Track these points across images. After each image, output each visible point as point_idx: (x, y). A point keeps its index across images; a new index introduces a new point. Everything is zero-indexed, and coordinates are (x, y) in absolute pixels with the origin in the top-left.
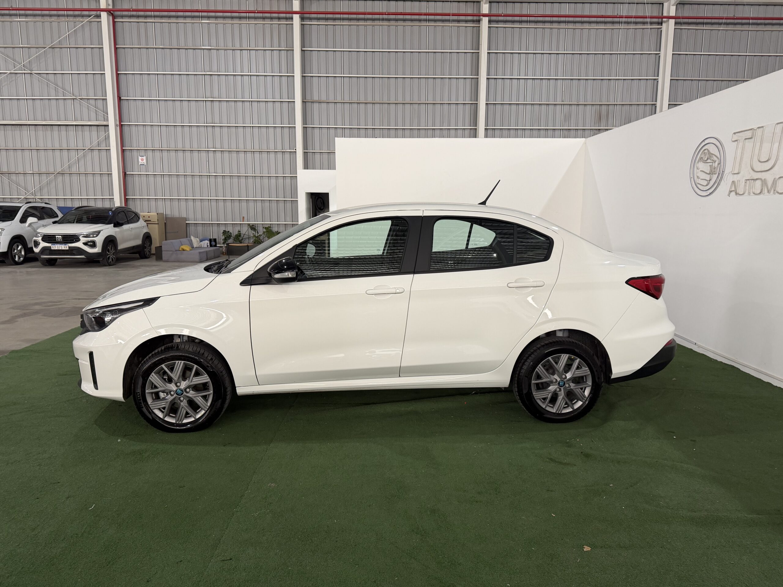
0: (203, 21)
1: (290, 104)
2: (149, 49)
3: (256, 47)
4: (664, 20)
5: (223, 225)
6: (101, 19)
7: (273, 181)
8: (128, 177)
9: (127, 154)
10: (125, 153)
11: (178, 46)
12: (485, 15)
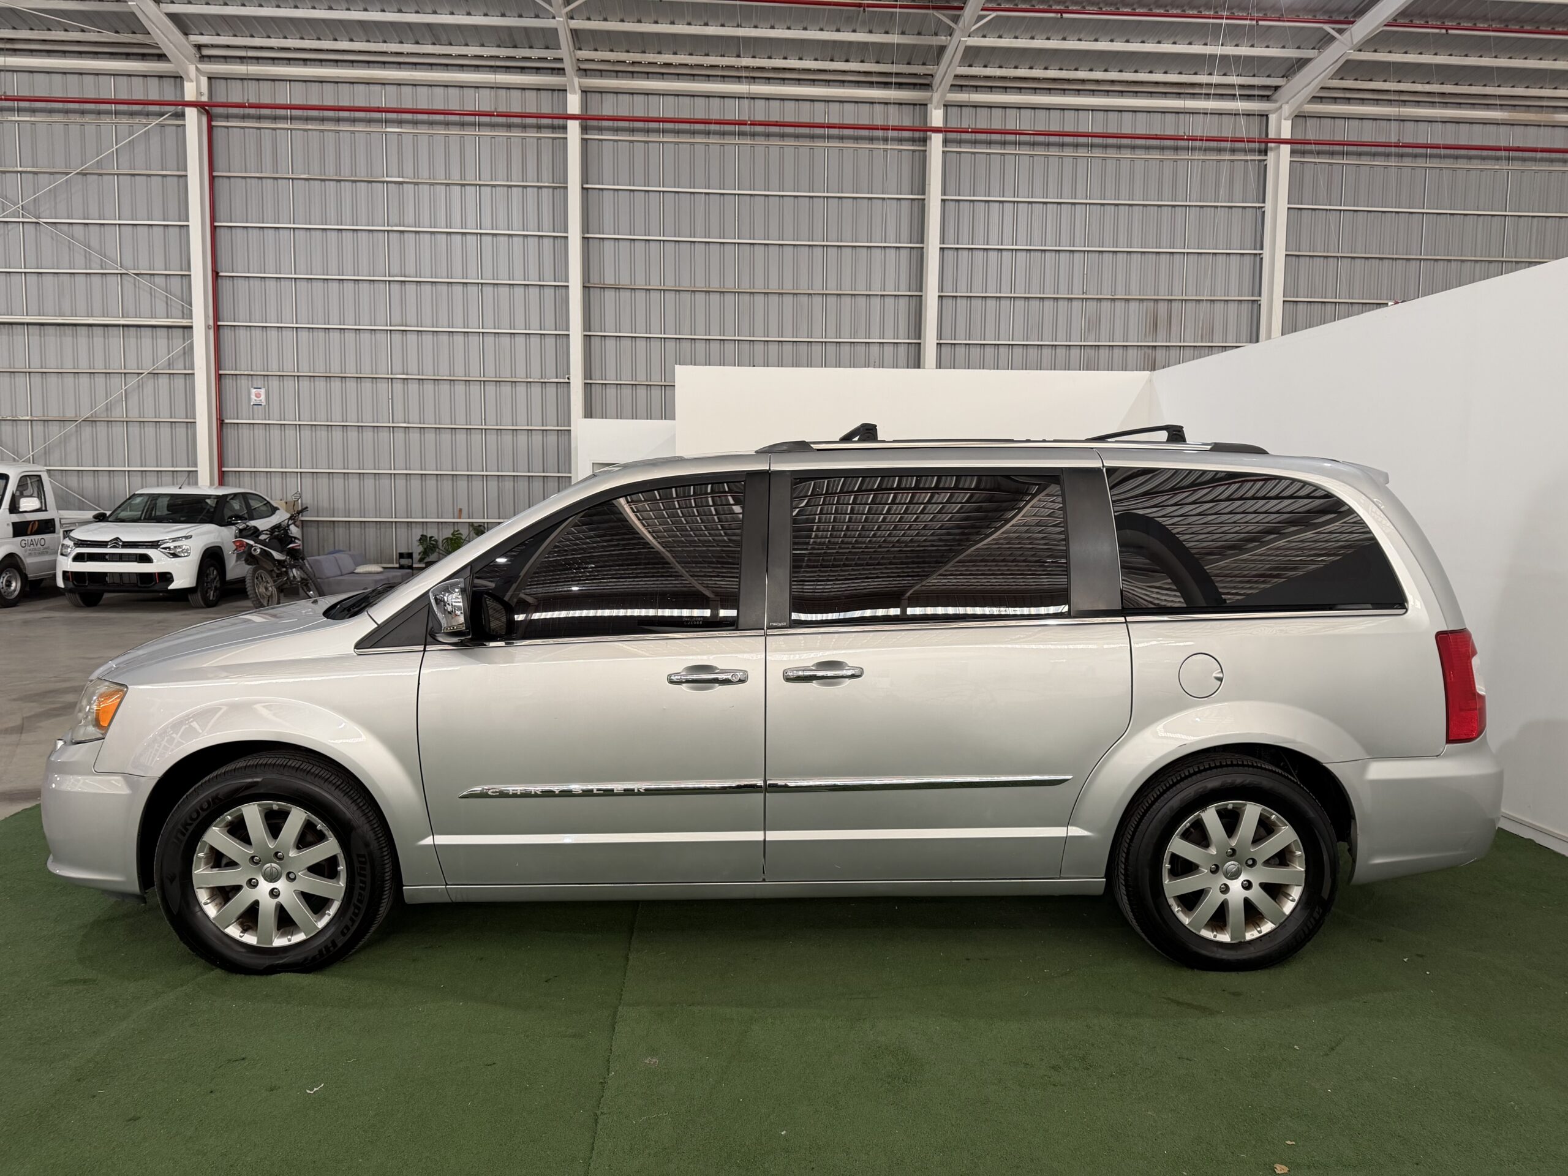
0: (388, 130)
1: (559, 291)
2: (279, 181)
3: (492, 180)
4: (1270, 145)
5: (418, 526)
6: (184, 120)
7: (522, 438)
8: (227, 428)
9: (228, 383)
10: (223, 381)
11: (336, 175)
12: (937, 130)
